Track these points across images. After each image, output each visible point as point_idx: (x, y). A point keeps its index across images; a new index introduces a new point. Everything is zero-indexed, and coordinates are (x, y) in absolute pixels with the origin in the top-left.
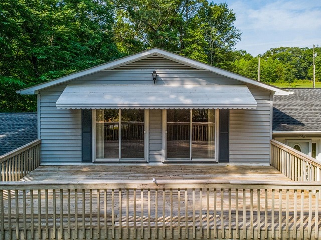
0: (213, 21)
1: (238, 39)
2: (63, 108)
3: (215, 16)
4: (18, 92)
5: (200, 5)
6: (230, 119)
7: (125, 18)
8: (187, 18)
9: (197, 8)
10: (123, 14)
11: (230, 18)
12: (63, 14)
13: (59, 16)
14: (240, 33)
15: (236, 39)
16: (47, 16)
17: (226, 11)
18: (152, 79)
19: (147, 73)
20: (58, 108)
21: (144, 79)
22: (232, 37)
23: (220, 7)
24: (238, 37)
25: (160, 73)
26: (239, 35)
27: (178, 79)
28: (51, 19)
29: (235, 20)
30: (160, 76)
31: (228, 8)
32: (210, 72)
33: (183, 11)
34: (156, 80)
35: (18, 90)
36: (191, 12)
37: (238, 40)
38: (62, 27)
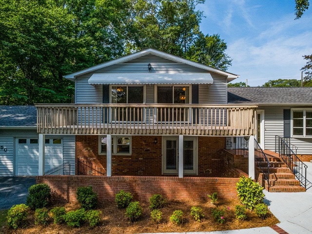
0: (207, 49)
1: (229, 64)
2: (93, 84)
3: (209, 45)
4: (64, 77)
5: (197, 36)
6: (199, 90)
7: (132, 50)
8: (185, 48)
9: (194, 39)
10: (131, 46)
11: (222, 46)
12: (85, 40)
13: (81, 41)
14: (230, 59)
15: (227, 65)
16: (73, 41)
17: (218, 41)
18: (148, 69)
19: (145, 65)
20: (90, 84)
21: (142, 69)
22: (224, 63)
23: (213, 37)
24: (229, 63)
25: (153, 65)
26: (230, 61)
27: (165, 69)
28: (76, 43)
29: (226, 48)
30: (153, 67)
31: (220, 38)
32: (186, 65)
33: (182, 42)
34: (150, 69)
35: (64, 75)
36: (189, 42)
37: (229, 66)
38: (84, 49)
